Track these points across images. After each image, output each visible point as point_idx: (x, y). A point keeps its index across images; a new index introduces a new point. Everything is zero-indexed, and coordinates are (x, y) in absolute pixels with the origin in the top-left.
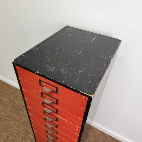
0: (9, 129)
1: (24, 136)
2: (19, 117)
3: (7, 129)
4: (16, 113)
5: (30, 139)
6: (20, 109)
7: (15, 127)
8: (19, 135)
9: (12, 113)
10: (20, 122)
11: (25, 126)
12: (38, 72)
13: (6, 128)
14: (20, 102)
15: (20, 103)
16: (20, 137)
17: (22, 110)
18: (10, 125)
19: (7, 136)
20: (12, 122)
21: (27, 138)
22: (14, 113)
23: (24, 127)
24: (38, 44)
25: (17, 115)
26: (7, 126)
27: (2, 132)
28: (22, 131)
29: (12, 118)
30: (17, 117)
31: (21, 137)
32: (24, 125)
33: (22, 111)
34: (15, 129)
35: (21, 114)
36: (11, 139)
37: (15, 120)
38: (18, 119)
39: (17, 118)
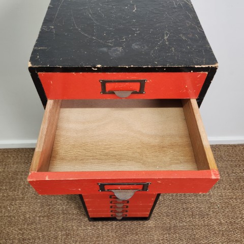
0: (15, 217)
1: (49, 213)
2: (20, 191)
3: (12, 219)
4: (11, 188)
5: (61, 212)
6: (13, 180)
7: (24, 209)
8: (39, 217)
9: (2, 191)
10: (27, 197)
11: (40, 199)
12: (99, 66)
13: (9, 219)
14: (4, 169)
15: (6, 169)
16: (42, 218)
17: (17, 179)
18: (11, 211)
19: (20, 230)
20: (13, 205)
21: (55, 214)
22: (6, 190)
23: (39, 201)
24: (45, 19)
25: (15, 190)
26: (7, 216)
27: (4, 229)
28: (39, 208)
29: (7, 200)
30: (16, 193)
31: (45, 218)
32: (36, 198)
33: (19, 181)
34: (25, 212)
35: (20, 185)
36: (30, 230)
37: (16, 200)
38: (21, 196)
39: (17, 195)
